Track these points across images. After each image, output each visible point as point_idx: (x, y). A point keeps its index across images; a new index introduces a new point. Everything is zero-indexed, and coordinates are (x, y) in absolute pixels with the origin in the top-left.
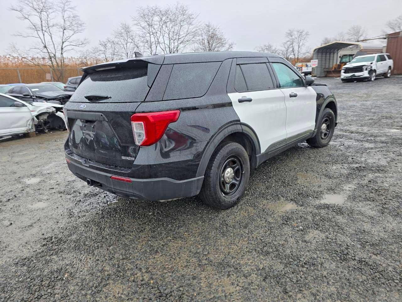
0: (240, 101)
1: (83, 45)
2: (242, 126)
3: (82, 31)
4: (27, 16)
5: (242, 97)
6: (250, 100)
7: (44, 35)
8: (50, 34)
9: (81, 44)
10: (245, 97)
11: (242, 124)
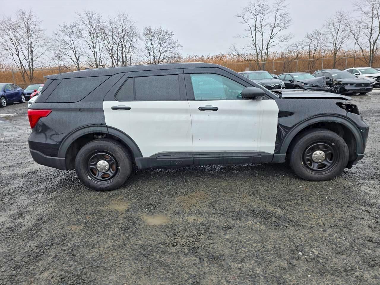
0: (114, 108)
1: (287, 40)
2: (108, 128)
3: (288, 27)
4: (246, 21)
5: (119, 105)
6: (128, 109)
7: (256, 34)
8: (262, 33)
9: (285, 39)
10: (124, 105)
11: (107, 127)
